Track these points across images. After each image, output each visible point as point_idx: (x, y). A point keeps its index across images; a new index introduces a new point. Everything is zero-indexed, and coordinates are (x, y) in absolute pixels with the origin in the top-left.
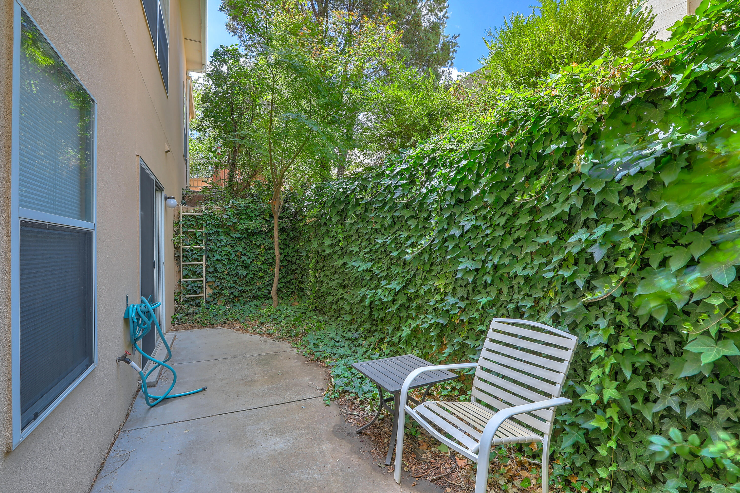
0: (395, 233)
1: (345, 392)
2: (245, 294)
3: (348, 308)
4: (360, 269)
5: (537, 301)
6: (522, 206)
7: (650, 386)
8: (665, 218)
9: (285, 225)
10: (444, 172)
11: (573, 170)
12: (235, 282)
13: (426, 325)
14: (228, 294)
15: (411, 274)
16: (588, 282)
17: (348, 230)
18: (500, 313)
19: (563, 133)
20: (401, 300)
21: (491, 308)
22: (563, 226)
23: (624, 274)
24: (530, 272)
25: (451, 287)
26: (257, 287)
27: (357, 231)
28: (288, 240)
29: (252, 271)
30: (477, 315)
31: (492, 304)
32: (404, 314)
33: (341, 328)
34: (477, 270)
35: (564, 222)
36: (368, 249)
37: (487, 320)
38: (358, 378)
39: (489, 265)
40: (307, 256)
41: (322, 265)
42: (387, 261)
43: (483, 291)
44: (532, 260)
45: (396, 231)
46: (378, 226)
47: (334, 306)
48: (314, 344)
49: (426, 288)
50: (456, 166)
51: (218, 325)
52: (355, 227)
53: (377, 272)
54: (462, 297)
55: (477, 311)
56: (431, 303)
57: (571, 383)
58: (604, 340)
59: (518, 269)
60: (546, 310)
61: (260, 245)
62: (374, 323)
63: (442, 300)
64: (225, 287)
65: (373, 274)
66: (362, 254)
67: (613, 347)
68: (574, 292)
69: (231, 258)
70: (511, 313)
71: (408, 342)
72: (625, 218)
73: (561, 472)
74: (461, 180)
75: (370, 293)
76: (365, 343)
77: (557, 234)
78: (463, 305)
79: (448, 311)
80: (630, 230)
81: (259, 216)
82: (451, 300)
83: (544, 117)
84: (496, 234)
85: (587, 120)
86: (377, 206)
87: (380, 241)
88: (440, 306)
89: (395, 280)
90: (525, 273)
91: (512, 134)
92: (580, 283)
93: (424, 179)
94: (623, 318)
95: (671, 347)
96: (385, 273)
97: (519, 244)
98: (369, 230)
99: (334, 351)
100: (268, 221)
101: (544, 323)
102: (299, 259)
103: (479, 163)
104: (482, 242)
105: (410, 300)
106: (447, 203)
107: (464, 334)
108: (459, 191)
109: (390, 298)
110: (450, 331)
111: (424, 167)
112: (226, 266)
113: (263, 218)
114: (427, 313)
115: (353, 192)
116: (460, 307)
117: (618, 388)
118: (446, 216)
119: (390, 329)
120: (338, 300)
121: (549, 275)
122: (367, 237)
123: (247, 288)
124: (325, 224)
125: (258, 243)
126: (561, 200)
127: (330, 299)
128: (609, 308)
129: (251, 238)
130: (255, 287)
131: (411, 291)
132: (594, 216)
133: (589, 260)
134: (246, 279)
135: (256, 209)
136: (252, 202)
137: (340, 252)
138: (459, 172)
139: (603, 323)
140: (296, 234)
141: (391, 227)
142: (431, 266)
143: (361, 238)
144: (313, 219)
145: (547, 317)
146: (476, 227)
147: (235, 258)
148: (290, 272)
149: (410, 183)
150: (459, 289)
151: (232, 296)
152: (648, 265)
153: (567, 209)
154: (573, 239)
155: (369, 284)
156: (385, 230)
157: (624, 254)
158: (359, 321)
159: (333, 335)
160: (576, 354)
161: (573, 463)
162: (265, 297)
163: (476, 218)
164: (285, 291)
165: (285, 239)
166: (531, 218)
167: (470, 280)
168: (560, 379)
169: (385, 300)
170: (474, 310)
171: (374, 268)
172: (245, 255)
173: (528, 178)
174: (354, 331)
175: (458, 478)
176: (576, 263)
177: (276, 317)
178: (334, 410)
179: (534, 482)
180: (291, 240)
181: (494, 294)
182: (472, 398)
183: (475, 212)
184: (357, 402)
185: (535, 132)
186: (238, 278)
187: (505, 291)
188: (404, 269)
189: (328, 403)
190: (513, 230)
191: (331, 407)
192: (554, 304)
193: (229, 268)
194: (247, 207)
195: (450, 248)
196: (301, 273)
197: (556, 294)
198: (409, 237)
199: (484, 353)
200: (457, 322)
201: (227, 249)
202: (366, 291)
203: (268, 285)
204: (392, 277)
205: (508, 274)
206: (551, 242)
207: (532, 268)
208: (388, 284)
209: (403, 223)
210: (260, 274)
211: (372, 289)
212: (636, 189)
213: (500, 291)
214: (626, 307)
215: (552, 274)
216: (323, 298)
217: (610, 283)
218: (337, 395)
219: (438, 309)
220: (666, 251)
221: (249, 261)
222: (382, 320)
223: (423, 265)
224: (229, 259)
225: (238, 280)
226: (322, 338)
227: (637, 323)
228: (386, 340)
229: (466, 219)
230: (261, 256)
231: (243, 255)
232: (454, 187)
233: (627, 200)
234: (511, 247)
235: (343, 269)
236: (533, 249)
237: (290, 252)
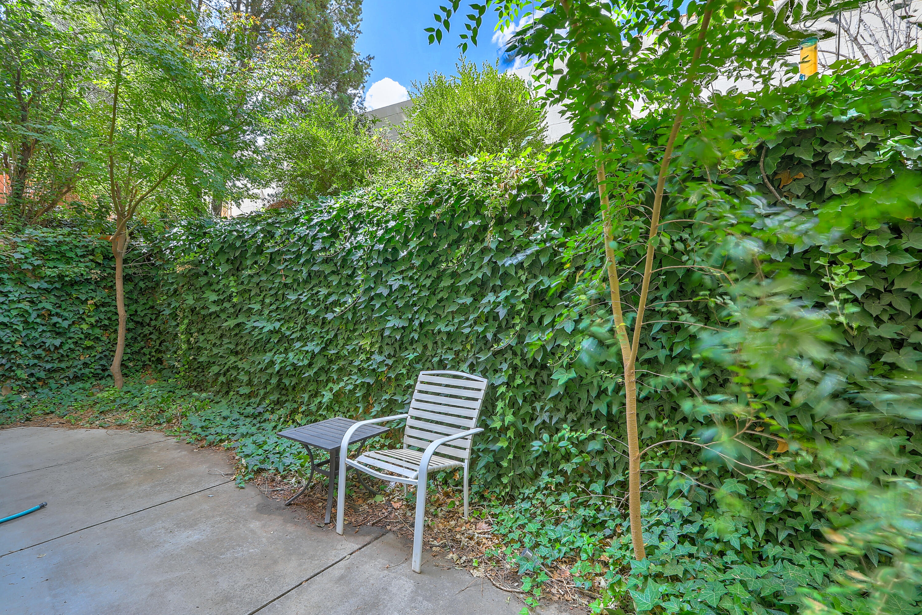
0: (312, 289)
1: (260, 471)
2: (58, 374)
3: (244, 378)
4: (265, 330)
5: (457, 353)
6: (445, 270)
7: (534, 409)
8: (542, 287)
9: (130, 272)
10: (371, 229)
11: (485, 244)
12: (38, 357)
13: (351, 387)
14: (25, 376)
15: (332, 334)
16: (495, 335)
17: (245, 283)
18: (426, 367)
19: (478, 213)
20: (321, 362)
21: (418, 363)
22: (477, 289)
23: (518, 328)
24: (451, 328)
25: (377, 346)
26: (80, 362)
27: (258, 284)
28: (136, 293)
29: (70, 338)
30: (404, 371)
31: (418, 360)
32: (323, 378)
33: (235, 404)
34: (403, 328)
35: (479, 286)
36: (274, 307)
37: (414, 375)
38: (274, 454)
39: (417, 323)
40: (174, 316)
41: (200, 327)
42: (301, 320)
43: (410, 347)
44: (453, 319)
45: (314, 286)
46: (289, 281)
47: (222, 379)
48: (202, 427)
49: (350, 348)
50: (384, 225)
51: (14, 425)
52: (256, 280)
53: (288, 333)
54: (389, 354)
55: (404, 367)
56: (356, 364)
57: (483, 418)
58: (505, 379)
59: (441, 326)
60: (464, 361)
61: (87, 300)
62: (284, 392)
63: (368, 359)
64: (19, 366)
65: (283, 336)
66: (266, 312)
67: (511, 384)
68: (485, 344)
69: (30, 320)
70: (435, 366)
71: (329, 408)
72: (519, 286)
73: (477, 489)
74: (389, 240)
75: (279, 358)
76: (275, 417)
77: (473, 296)
78: (390, 362)
79: (374, 370)
80: (522, 295)
81: (83, 256)
82: (378, 358)
83: (465, 197)
84: (423, 294)
85: (495, 208)
86: (288, 257)
87: (293, 297)
88: (365, 366)
89: (312, 340)
90: (447, 329)
91: (438, 204)
92: (490, 336)
93: (348, 234)
94: (517, 361)
95: (545, 380)
96: (298, 334)
97: (442, 304)
98: (276, 285)
99: (233, 431)
100: (100, 264)
101: (463, 371)
102: (156, 320)
103: (407, 226)
104: (409, 301)
105: (330, 361)
106: (375, 262)
107: (391, 391)
108: (387, 251)
109: (306, 362)
110: (376, 390)
111: (349, 222)
112: (19, 332)
113: (92, 261)
114: (350, 374)
115: (253, 237)
116: (387, 365)
117: (514, 414)
118: (373, 275)
119: (306, 396)
120: (228, 370)
121: (467, 331)
122: (273, 292)
123: (63, 365)
124: (206, 273)
125: (83, 297)
126: (476, 268)
127: (215, 369)
128: (509, 356)
129: (69, 289)
130: (76, 363)
131: (332, 352)
132: (499, 283)
133: (496, 318)
134: (61, 351)
135: (76, 246)
136: (69, 235)
137: (232, 310)
138: (387, 231)
139: (505, 366)
140: (150, 284)
141: (306, 282)
142: (355, 324)
143: (264, 293)
144: (187, 266)
145: (465, 366)
146: (402, 287)
147: (38, 320)
148: (139, 338)
149: (331, 236)
150: (385, 347)
151: (32, 379)
152: (532, 321)
153: (480, 276)
154: (485, 300)
155: (277, 347)
156: (299, 285)
157: (518, 313)
158: (262, 392)
159: (225, 413)
160: (487, 394)
161: (486, 481)
162: (95, 375)
163: (403, 278)
164: (131, 364)
165: (131, 292)
166: (452, 281)
167: (398, 337)
168: (475, 414)
169: (301, 364)
170: (401, 366)
171: (283, 329)
172: (57, 314)
173: (450, 246)
174: (255, 406)
175: (396, 517)
176: (486, 321)
177: (124, 401)
178: (250, 491)
179: (457, 503)
180: (142, 292)
181: (420, 350)
182: (405, 446)
183: (402, 272)
184: (279, 478)
185: (456, 207)
186: (44, 350)
187: (430, 347)
188: (322, 328)
189: (242, 485)
190: (437, 291)
191: (247, 490)
192: (471, 354)
193: (27, 335)
194: (60, 244)
195: (378, 306)
196: (159, 338)
197: (472, 346)
198: (330, 294)
199: (414, 404)
200: (384, 380)
201: (20, 305)
202: (274, 356)
203: (101, 358)
204: (308, 338)
205: (433, 331)
206: (468, 303)
207: (453, 325)
208: (302, 347)
209: (322, 278)
210: (86, 343)
211: (281, 353)
212: (525, 265)
213: (425, 347)
214: (519, 353)
215: (468, 330)
216: (200, 370)
217: (509, 335)
218: (251, 476)
219: (364, 369)
220: (543, 310)
221: (65, 324)
222: (294, 388)
223: (346, 324)
224: (26, 322)
225: (44, 354)
226: (212, 418)
227: (526, 364)
228: (301, 410)
229: (393, 278)
230: (88, 316)
231: (53, 315)
232: (382, 246)
233: (521, 272)
234: (435, 306)
235: (237, 331)
236: (454, 308)
237: (139, 310)
